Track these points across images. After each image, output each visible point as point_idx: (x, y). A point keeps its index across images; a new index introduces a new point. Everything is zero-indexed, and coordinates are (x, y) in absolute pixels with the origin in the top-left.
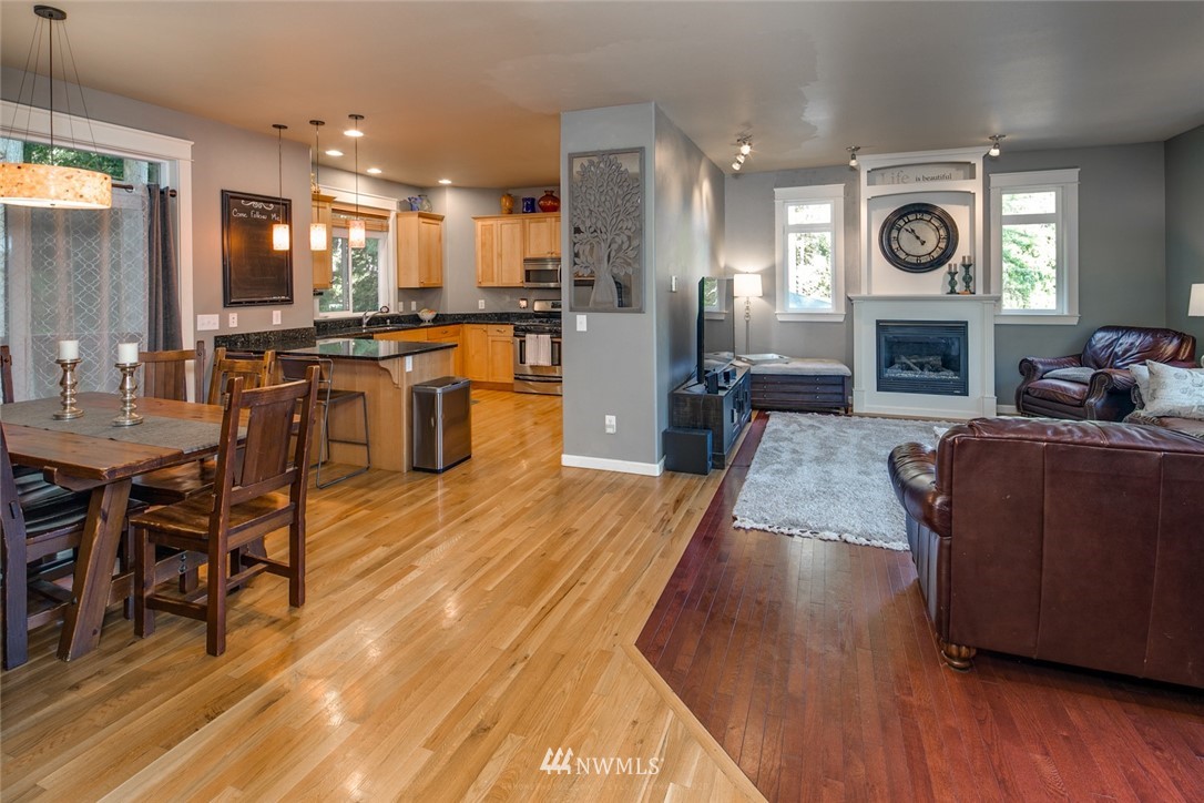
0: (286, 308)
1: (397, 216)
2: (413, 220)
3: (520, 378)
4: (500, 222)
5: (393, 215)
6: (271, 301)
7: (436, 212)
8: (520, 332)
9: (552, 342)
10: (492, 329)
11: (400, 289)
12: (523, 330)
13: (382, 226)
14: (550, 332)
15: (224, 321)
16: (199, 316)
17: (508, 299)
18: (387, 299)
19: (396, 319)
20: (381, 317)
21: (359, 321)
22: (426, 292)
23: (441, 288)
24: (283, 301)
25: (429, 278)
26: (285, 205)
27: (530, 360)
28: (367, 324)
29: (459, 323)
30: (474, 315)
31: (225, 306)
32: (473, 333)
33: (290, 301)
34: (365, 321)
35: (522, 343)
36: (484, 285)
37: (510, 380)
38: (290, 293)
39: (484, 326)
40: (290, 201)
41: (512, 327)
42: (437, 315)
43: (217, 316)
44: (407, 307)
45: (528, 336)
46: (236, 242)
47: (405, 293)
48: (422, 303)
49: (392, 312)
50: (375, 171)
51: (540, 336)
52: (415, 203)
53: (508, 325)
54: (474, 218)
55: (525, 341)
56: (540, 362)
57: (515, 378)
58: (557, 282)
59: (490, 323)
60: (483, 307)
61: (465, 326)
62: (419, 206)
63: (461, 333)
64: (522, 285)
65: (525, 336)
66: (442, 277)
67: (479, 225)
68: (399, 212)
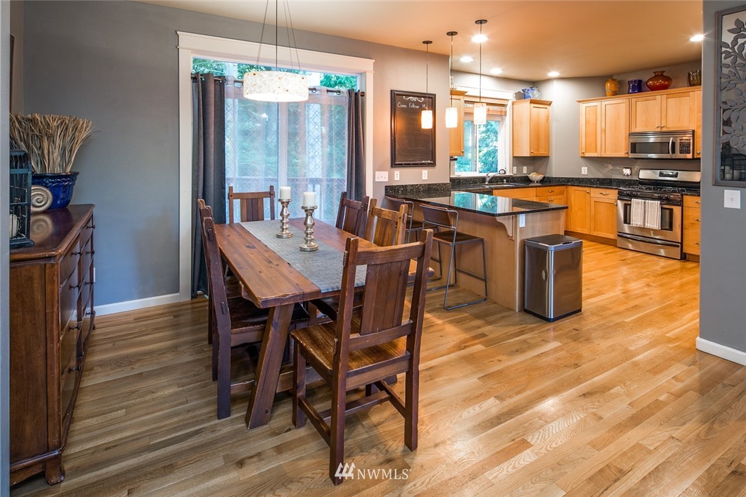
0: (431, 169)
1: (513, 104)
2: (525, 106)
3: (621, 235)
4: (604, 102)
5: (510, 104)
6: (421, 164)
7: (546, 98)
8: (626, 197)
9: (662, 208)
10: (596, 193)
11: (514, 157)
12: (628, 195)
13: (501, 112)
14: (658, 199)
15: (391, 176)
16: (376, 172)
17: (610, 167)
18: (505, 165)
19: (510, 179)
20: (499, 177)
21: (483, 180)
22: (537, 160)
23: (549, 157)
24: (428, 164)
25: (538, 150)
26: (432, 98)
27: (636, 220)
28: (489, 182)
29: (563, 185)
30: (577, 179)
31: (392, 166)
32: (575, 193)
33: (433, 165)
34: (488, 179)
35: (627, 208)
36: (587, 155)
37: (612, 236)
38: (434, 159)
39: (587, 189)
40: (435, 95)
41: (617, 191)
42: (544, 178)
43: (387, 172)
44: (520, 170)
45: (634, 200)
46: (400, 124)
47: (518, 160)
48: (532, 168)
49: (508, 174)
50: (497, 71)
51: (647, 201)
52: (528, 93)
53: (612, 189)
54: (579, 102)
55: (630, 205)
56: (648, 225)
57: (619, 236)
58: (669, 153)
59: (593, 187)
60: (586, 173)
61: (570, 187)
62: (531, 95)
63: (565, 193)
64: (626, 156)
65: (631, 201)
66: (549, 148)
67: (583, 106)
68: (515, 100)
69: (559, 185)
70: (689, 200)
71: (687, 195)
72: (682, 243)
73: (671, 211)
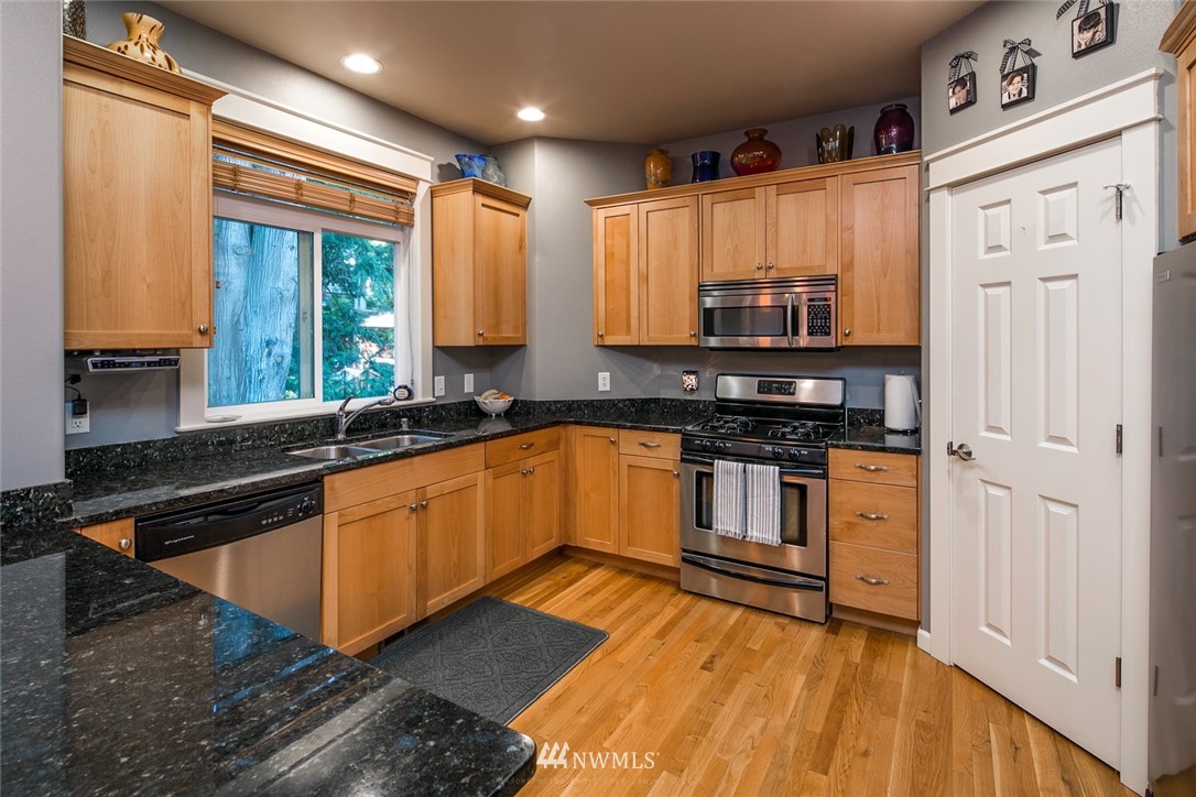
1: (433, 193)
2: (463, 200)
3: (695, 559)
4: (645, 207)
5: (422, 191)
7: (519, 187)
8: (699, 454)
9: (783, 485)
10: (630, 443)
11: (438, 349)
12: (705, 449)
13: (397, 213)
14: (774, 459)
17: (657, 369)
18: (409, 371)
19: (419, 417)
20: (392, 410)
21: (329, 423)
22: (492, 356)
23: (525, 346)
25: (497, 327)
27: (726, 520)
28: (349, 431)
29: (558, 423)
30: (589, 404)
32: (585, 443)
34: (344, 423)
35: (704, 481)
36: (610, 341)
37: (669, 559)
39: (611, 433)
41: (677, 437)
42: (515, 401)
44: (454, 385)
45: (720, 465)
47: (448, 357)
48: (486, 376)
49: (418, 398)
51: (749, 466)
52: (470, 167)
53: (666, 430)
54: (591, 203)
55: (711, 475)
56: (755, 534)
57: (684, 559)
58: (785, 334)
59: (625, 427)
60: (608, 388)
61: (572, 427)
62: (478, 172)
63: (562, 445)
64: (694, 342)
65: (712, 464)
66: (525, 324)
67: (600, 214)
68: (437, 183)
69: (546, 426)
70: (843, 460)
71: (837, 447)
72: (826, 580)
73: (802, 489)
